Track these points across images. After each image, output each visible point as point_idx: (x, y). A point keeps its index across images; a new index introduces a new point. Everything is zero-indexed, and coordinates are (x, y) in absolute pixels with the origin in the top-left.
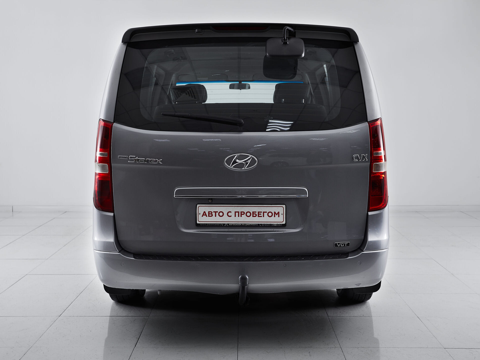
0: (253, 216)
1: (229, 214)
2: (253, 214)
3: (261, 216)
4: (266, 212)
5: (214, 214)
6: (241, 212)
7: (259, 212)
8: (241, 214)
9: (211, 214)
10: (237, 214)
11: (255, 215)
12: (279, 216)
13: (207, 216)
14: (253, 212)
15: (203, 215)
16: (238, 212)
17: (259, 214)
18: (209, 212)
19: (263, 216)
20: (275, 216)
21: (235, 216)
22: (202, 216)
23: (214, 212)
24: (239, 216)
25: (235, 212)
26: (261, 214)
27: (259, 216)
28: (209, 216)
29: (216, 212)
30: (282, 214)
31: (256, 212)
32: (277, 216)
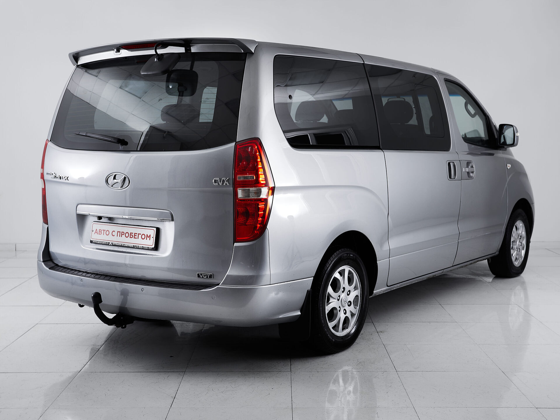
0: (130, 237)
1: (114, 233)
2: (131, 235)
3: (136, 238)
4: (141, 234)
5: (102, 232)
6: (122, 232)
7: (135, 234)
8: (122, 234)
9: (101, 232)
10: (119, 233)
11: (131, 236)
12: (150, 240)
13: (97, 234)
14: (131, 233)
15: (95, 232)
16: (120, 232)
17: (135, 235)
18: (99, 230)
19: (138, 238)
20: (146, 239)
21: (117, 236)
22: (95, 234)
23: (103, 230)
24: (120, 236)
25: (118, 232)
26: (136, 236)
27: (134, 238)
28: (99, 234)
29: (104, 230)
30: (153, 237)
31: (133, 233)
32: (148, 239)
